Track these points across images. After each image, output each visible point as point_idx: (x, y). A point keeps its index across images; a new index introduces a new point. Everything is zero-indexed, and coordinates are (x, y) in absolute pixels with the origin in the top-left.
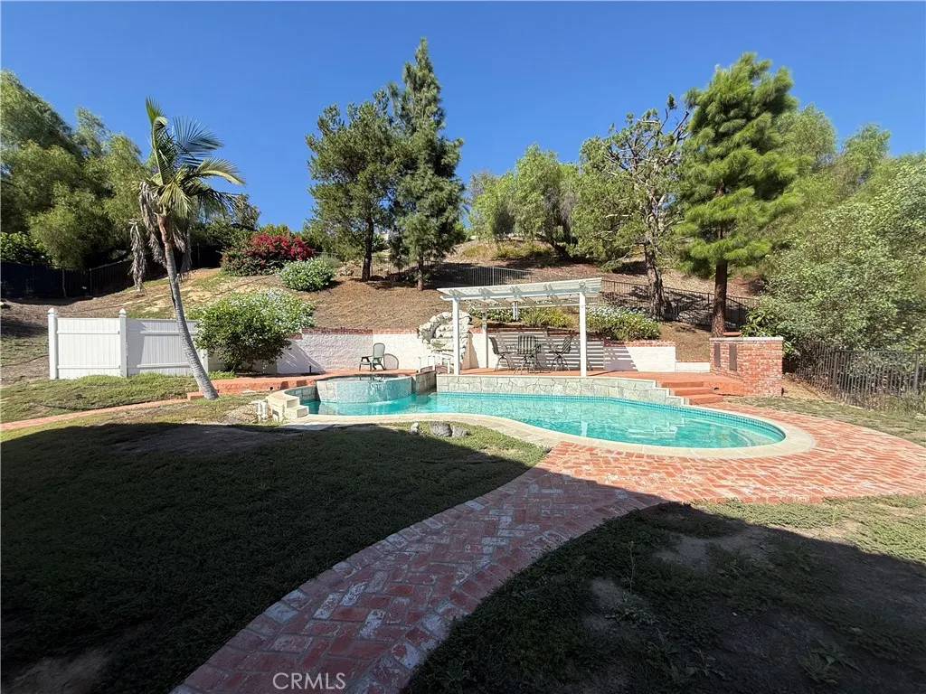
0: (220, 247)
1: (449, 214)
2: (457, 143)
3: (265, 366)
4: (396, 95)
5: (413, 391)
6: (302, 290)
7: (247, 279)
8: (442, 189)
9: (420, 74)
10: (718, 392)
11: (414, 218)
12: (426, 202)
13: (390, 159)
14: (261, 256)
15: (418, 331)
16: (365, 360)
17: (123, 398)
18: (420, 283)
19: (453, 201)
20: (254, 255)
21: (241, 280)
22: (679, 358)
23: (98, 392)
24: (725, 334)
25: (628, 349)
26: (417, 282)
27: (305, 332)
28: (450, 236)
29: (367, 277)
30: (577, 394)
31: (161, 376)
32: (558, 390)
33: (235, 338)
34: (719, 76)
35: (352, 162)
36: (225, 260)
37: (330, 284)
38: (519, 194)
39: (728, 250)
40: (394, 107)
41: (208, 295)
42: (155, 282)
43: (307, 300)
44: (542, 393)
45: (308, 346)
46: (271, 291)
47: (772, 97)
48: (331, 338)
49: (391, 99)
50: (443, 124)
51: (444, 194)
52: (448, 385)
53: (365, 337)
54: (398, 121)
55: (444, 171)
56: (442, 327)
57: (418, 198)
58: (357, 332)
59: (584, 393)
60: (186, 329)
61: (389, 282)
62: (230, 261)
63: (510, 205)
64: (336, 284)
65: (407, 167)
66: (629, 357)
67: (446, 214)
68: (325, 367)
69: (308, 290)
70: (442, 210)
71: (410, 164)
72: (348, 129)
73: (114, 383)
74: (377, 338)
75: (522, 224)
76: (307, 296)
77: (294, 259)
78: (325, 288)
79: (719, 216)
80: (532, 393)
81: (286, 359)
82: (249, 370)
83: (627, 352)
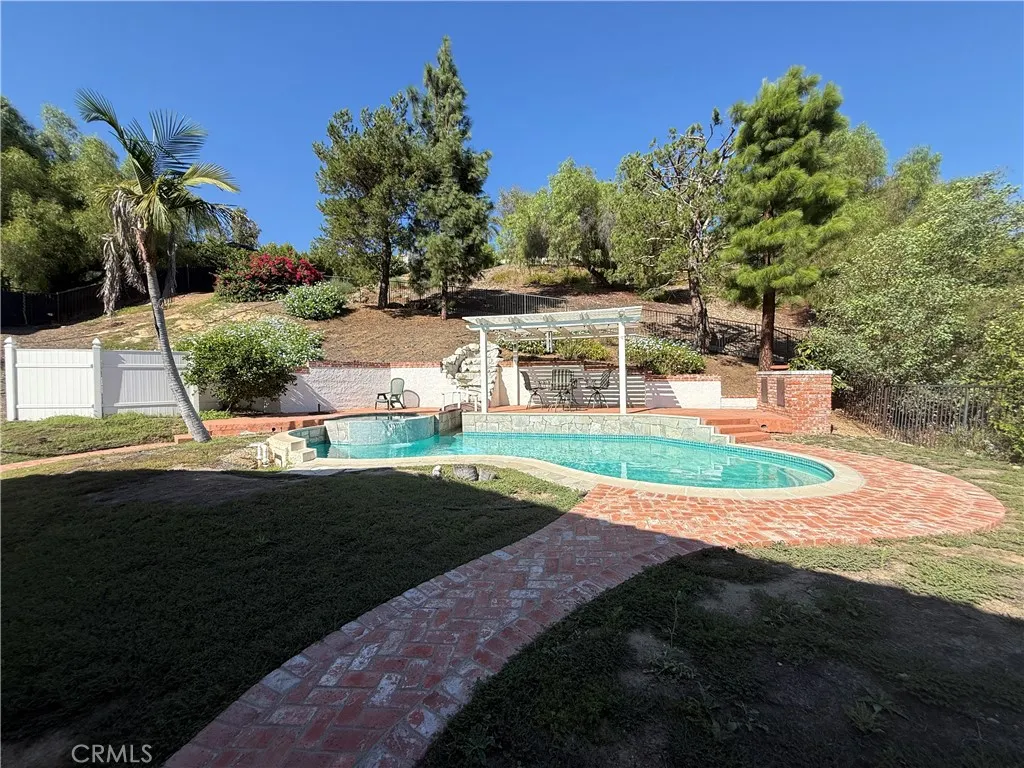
0: (214, 269)
1: (476, 235)
2: (484, 156)
3: (266, 404)
4: (417, 100)
5: (436, 431)
6: (310, 318)
7: (246, 306)
8: (468, 207)
9: (442, 78)
10: (765, 429)
11: (437, 239)
12: (450, 221)
13: (410, 172)
14: (261, 279)
15: (442, 365)
16: (382, 397)
17: (98, 442)
18: (443, 312)
19: (480, 220)
20: (253, 278)
21: (238, 307)
22: (726, 392)
23: (66, 435)
24: (772, 367)
25: (671, 384)
26: (440, 310)
27: (313, 365)
28: (477, 259)
29: (384, 304)
30: (616, 433)
31: (144, 417)
32: (595, 428)
33: (231, 372)
34: (766, 90)
35: (366, 175)
36: (219, 284)
37: (342, 312)
38: (554, 214)
39: (776, 278)
40: (414, 114)
41: (199, 323)
42: (136, 308)
43: (316, 329)
44: (579, 432)
45: (317, 381)
46: (274, 319)
47: (822, 114)
48: (342, 373)
49: (411, 105)
50: (469, 134)
51: (471, 213)
52: (475, 424)
53: (381, 372)
54: (418, 129)
55: (471, 186)
56: (468, 360)
57: (441, 216)
58: (372, 365)
59: (623, 432)
60: (172, 362)
61: (408, 310)
62: (225, 285)
63: (544, 226)
64: (348, 311)
65: (428, 181)
66: (672, 392)
67: (473, 235)
68: (335, 405)
69: (316, 318)
70: (469, 230)
71: (432, 178)
72: (361, 138)
73: (87, 424)
74: (396, 372)
75: (557, 247)
76: (315, 325)
77: (299, 284)
78: (335, 316)
79: (767, 240)
80: (567, 432)
81: (291, 396)
82: (249, 408)
83: (670, 387)
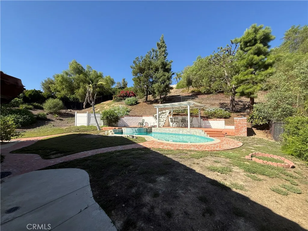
0: (113, 95)
1: (167, 82)
2: (171, 62)
4: (154, 51)
5: (147, 132)
6: (130, 105)
7: (118, 103)
8: (165, 76)
9: (161, 44)
11: (157, 84)
12: (160, 80)
13: (152, 69)
14: (122, 96)
15: (153, 116)
16: (140, 124)
17: (86, 130)
18: (160, 102)
19: (169, 79)
20: (120, 96)
21: (116, 103)
22: (226, 124)
23: (82, 129)
26: (159, 102)
27: (125, 116)
28: (168, 88)
29: (147, 101)
31: (94, 126)
32: (181, 132)
35: (142, 70)
36: (113, 99)
37: (137, 103)
41: (108, 107)
42: (99, 104)
43: (130, 108)
44: (177, 133)
45: (126, 119)
46: (120, 106)
48: (131, 118)
49: (152, 53)
50: (166, 57)
53: (141, 117)
54: (154, 58)
55: (168, 70)
56: (162, 115)
58: (138, 116)
61: (152, 102)
62: (115, 98)
63: (191, 77)
64: (139, 103)
66: (210, 124)
68: (129, 125)
69: (131, 105)
70: (165, 81)
71: (157, 70)
73: (85, 127)
74: (144, 118)
75: (195, 82)
76: (130, 107)
77: (131, 97)
78: (135, 104)
80: (174, 133)
81: (120, 123)
82: (111, 125)
83: (209, 122)
